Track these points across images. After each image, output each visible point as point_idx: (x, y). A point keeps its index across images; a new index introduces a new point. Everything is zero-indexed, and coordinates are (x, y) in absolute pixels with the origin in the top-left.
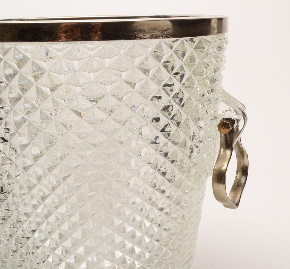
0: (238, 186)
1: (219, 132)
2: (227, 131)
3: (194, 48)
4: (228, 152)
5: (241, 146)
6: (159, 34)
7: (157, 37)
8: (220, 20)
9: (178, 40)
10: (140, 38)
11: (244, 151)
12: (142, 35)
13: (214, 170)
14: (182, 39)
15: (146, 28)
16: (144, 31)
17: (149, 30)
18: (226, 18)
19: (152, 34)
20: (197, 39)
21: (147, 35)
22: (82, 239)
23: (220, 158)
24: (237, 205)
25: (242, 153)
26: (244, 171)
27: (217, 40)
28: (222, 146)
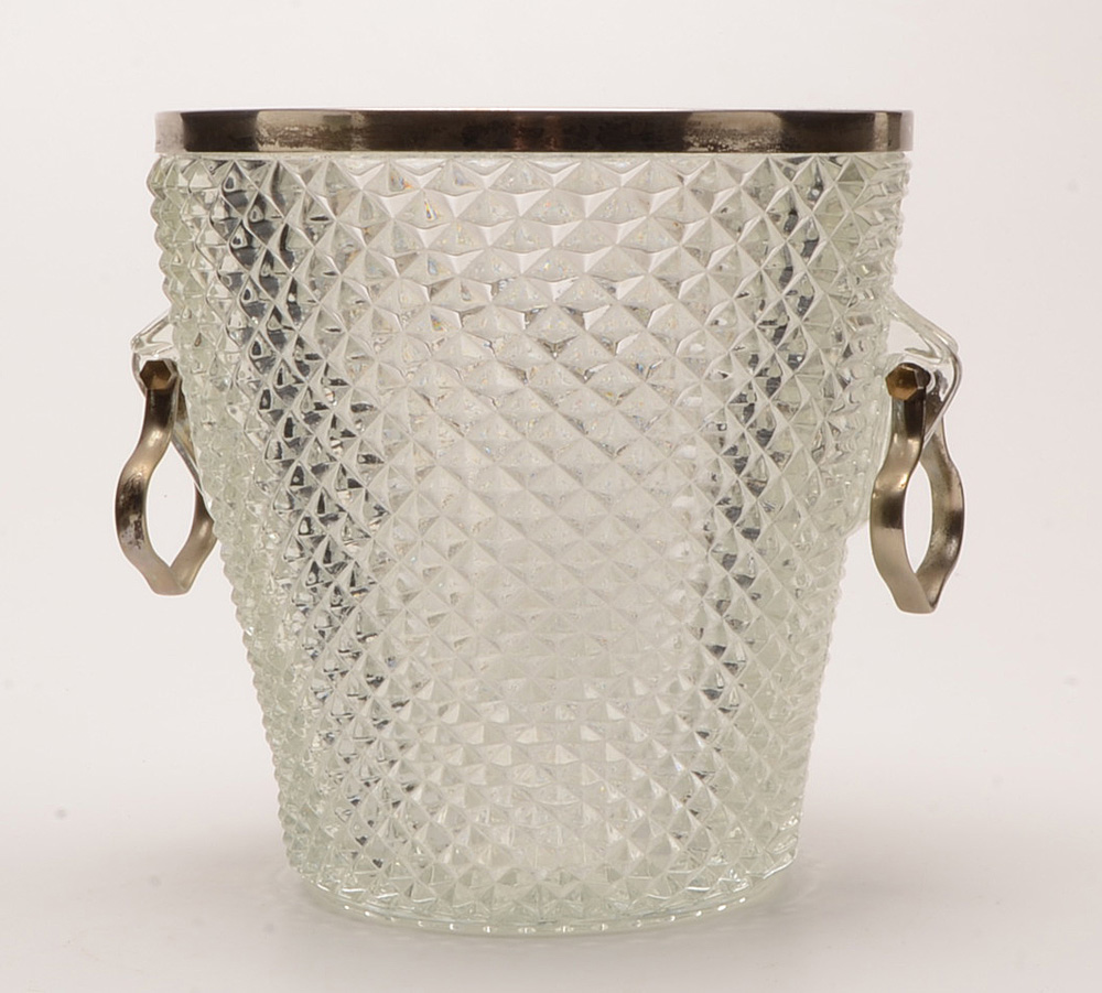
1: (890, 393)
2: (907, 394)
3: (840, 180)
5: (944, 452)
6: (765, 143)
7: (761, 149)
8: (895, 117)
9: (805, 159)
10: (727, 150)
11: (953, 470)
12: (730, 142)
13: (874, 491)
14: (814, 155)
15: (739, 128)
16: (733, 135)
17: (745, 132)
18: (909, 114)
19: (752, 141)
20: (845, 158)
21: (741, 145)
23: (892, 461)
24: (934, 604)
26: (952, 524)
27: (889, 165)
28: (894, 430)
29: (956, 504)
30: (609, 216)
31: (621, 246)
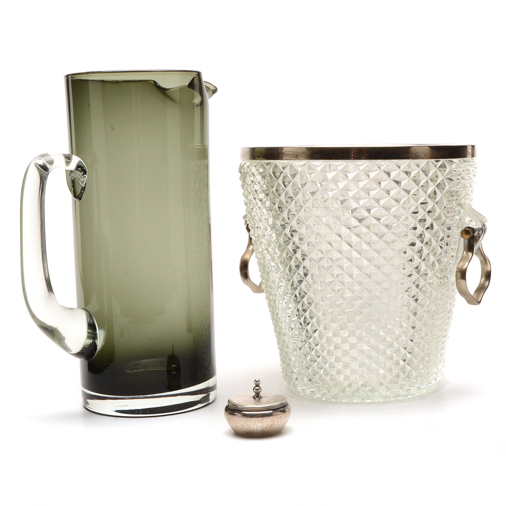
0: (482, 289)
1: (462, 237)
2: (468, 237)
4: (470, 254)
13: (457, 268)
22: (341, 343)
23: (463, 259)
24: (480, 302)
25: (485, 260)
26: (487, 276)
28: (464, 250)
29: (489, 269)
30: (357, 180)
31: (361, 189)
